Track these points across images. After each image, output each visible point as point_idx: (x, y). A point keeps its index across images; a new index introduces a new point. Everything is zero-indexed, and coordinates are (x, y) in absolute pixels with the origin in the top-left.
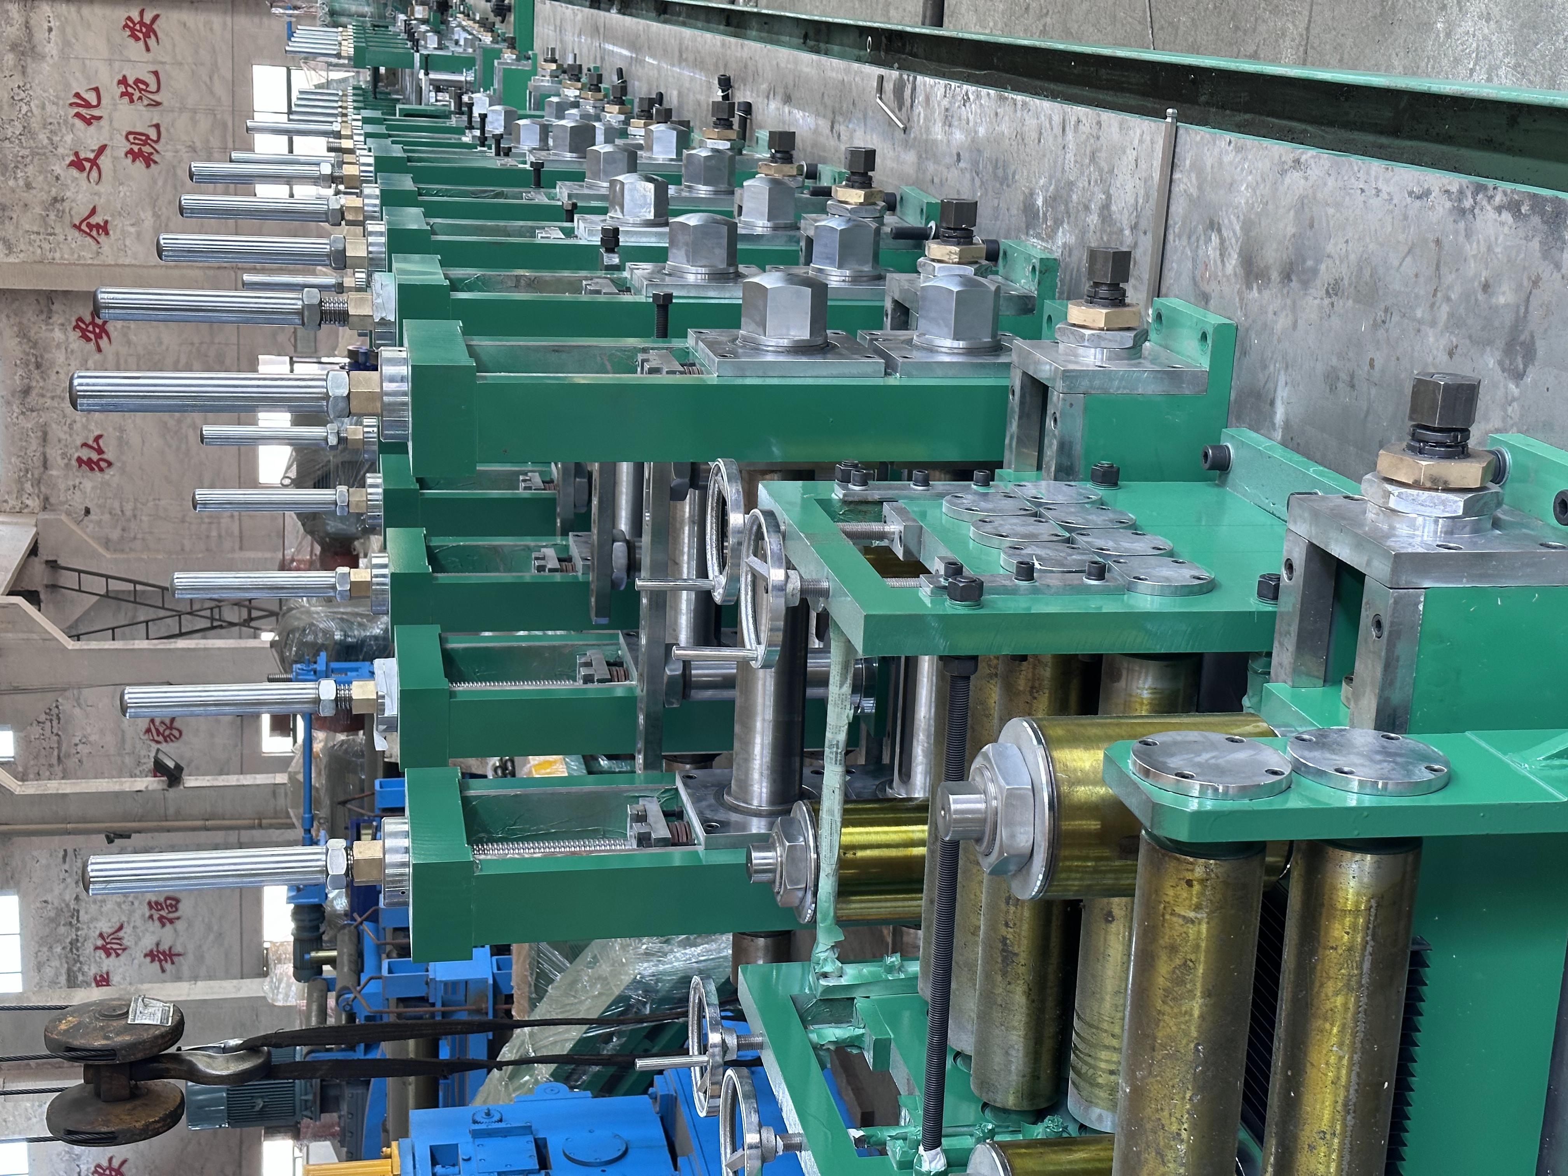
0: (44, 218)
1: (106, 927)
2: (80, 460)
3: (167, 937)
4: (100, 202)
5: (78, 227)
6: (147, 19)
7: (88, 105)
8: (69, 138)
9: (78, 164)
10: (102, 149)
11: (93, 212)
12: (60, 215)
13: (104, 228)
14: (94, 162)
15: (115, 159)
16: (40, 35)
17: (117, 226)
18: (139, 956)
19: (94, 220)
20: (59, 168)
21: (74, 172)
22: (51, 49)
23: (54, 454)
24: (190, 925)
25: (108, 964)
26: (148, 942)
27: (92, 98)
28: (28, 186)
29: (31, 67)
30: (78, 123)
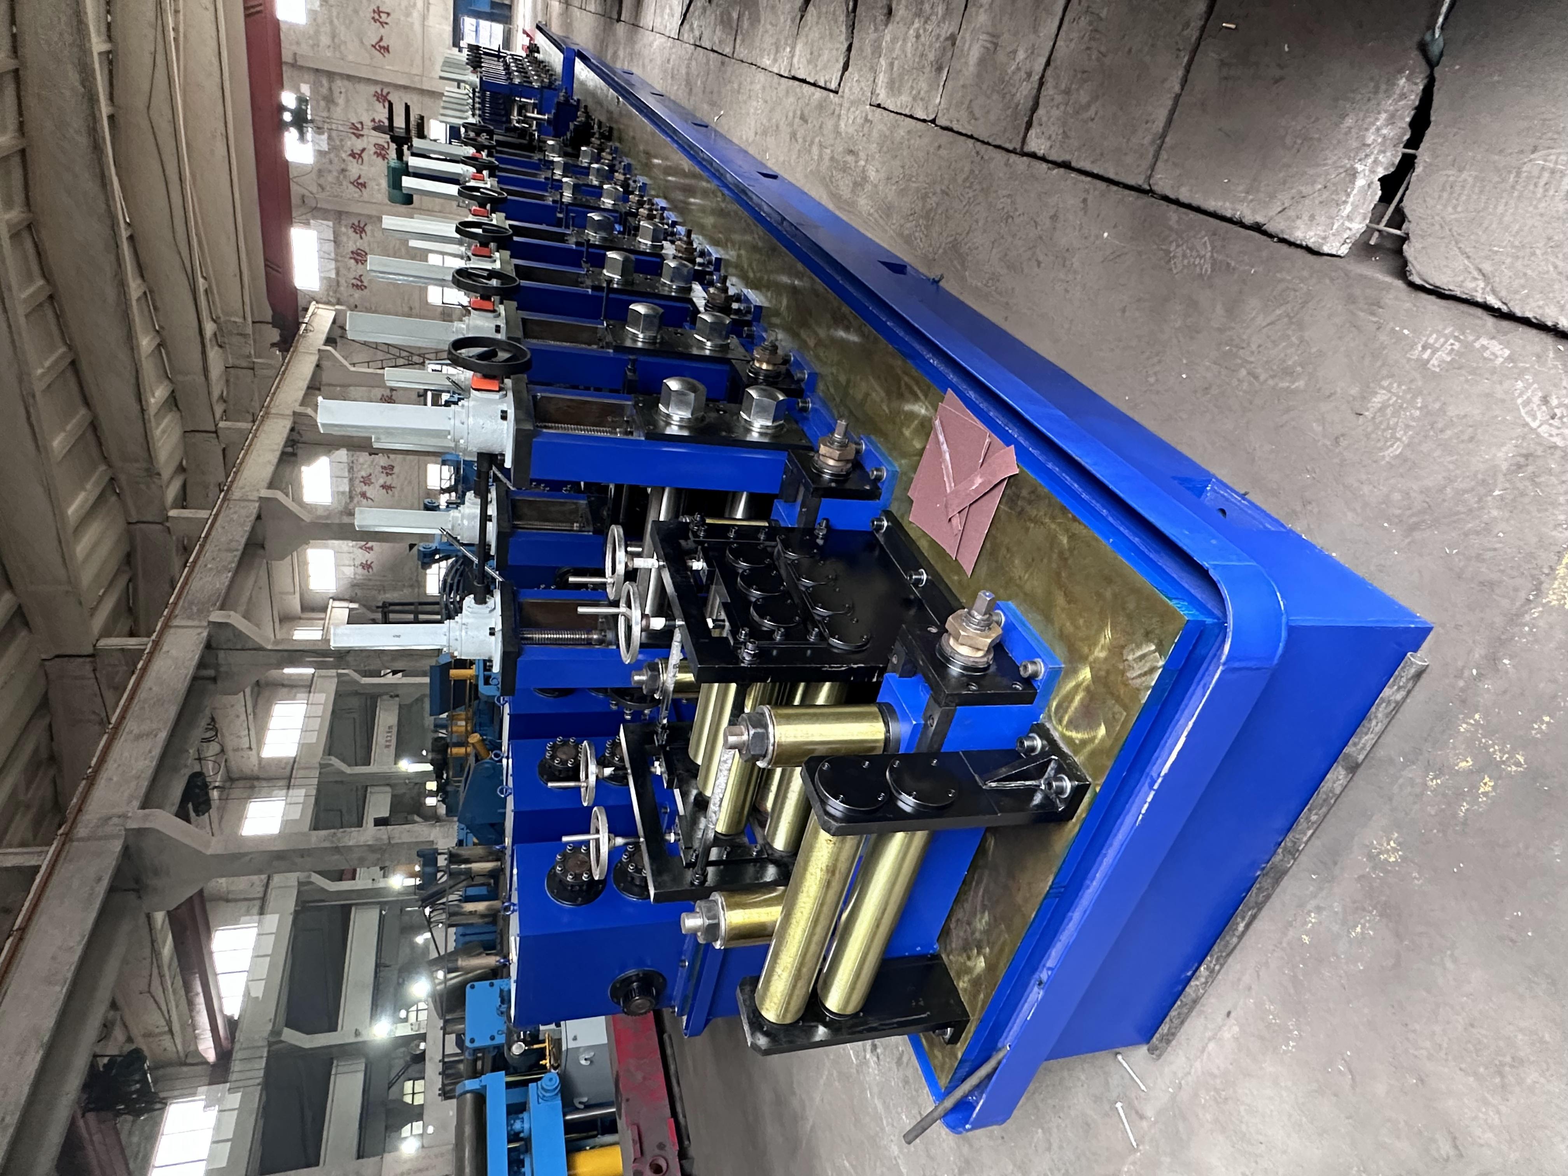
0: (338, 178)
1: (363, 474)
2: (353, 285)
3: (389, 480)
4: (363, 173)
5: (352, 183)
6: (384, 93)
7: (357, 129)
8: (349, 143)
9: (353, 155)
10: (363, 150)
11: (359, 177)
12: (345, 177)
13: (364, 185)
14: (360, 156)
15: (369, 155)
16: (336, 94)
17: (371, 184)
18: (377, 486)
19: (360, 181)
20: (344, 156)
21: (351, 158)
22: (341, 101)
23: (342, 281)
24: (398, 476)
25: (365, 488)
26: (381, 481)
27: (359, 126)
28: (331, 162)
29: (332, 108)
30: (353, 137)
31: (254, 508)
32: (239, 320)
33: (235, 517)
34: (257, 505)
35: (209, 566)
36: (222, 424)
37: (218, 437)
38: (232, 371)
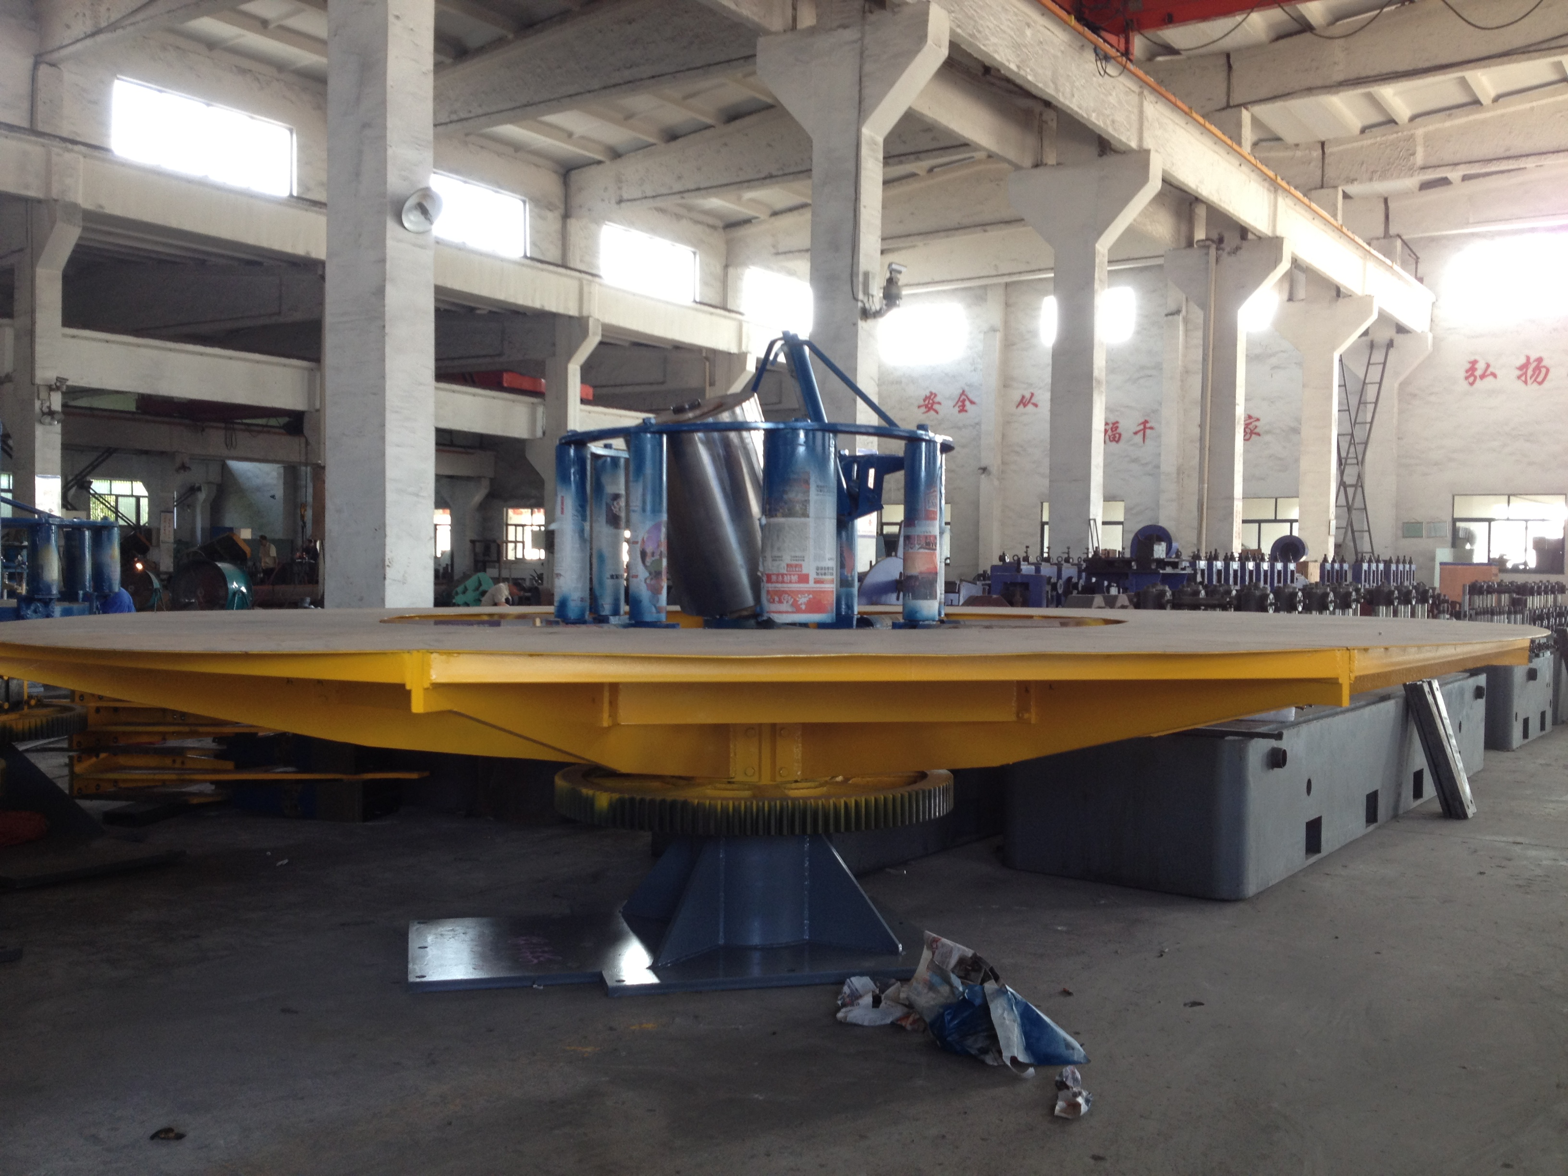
31: (1127, 137)
32: (1420, 158)
33: (1112, 100)
34: (1134, 144)
35: (1028, 32)
36: (1246, 115)
37: (1223, 109)
38: (1317, 153)
